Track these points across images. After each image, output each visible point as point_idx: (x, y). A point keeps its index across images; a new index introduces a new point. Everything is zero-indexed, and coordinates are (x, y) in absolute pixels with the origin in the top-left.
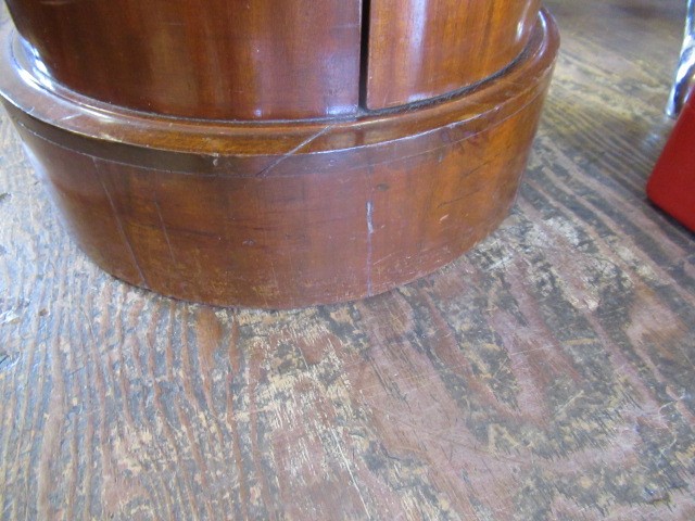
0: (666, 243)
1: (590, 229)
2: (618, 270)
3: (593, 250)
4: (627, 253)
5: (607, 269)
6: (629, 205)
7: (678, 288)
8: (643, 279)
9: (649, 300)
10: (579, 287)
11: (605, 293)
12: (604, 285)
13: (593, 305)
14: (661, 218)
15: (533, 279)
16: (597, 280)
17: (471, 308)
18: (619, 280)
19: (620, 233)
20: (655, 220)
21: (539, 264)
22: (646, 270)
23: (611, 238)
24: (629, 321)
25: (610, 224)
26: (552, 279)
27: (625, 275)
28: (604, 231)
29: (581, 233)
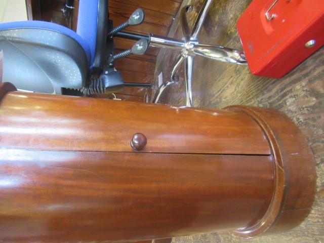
0: (294, 77)
1: (290, 95)
2: (304, 91)
3: (297, 95)
4: (298, 87)
5: (303, 93)
6: (282, 83)
7: (309, 77)
8: (306, 85)
9: (313, 85)
10: (309, 101)
11: (311, 95)
12: (308, 95)
13: (314, 99)
14: (286, 76)
15: (306, 112)
16: (307, 97)
17: (315, 129)
18: (306, 91)
19: (291, 87)
20: (287, 78)
21: (302, 109)
22: (304, 84)
23: (293, 90)
24: (319, 92)
25: (288, 89)
26: (306, 107)
27: (305, 89)
28: (291, 91)
29: (291, 97)
